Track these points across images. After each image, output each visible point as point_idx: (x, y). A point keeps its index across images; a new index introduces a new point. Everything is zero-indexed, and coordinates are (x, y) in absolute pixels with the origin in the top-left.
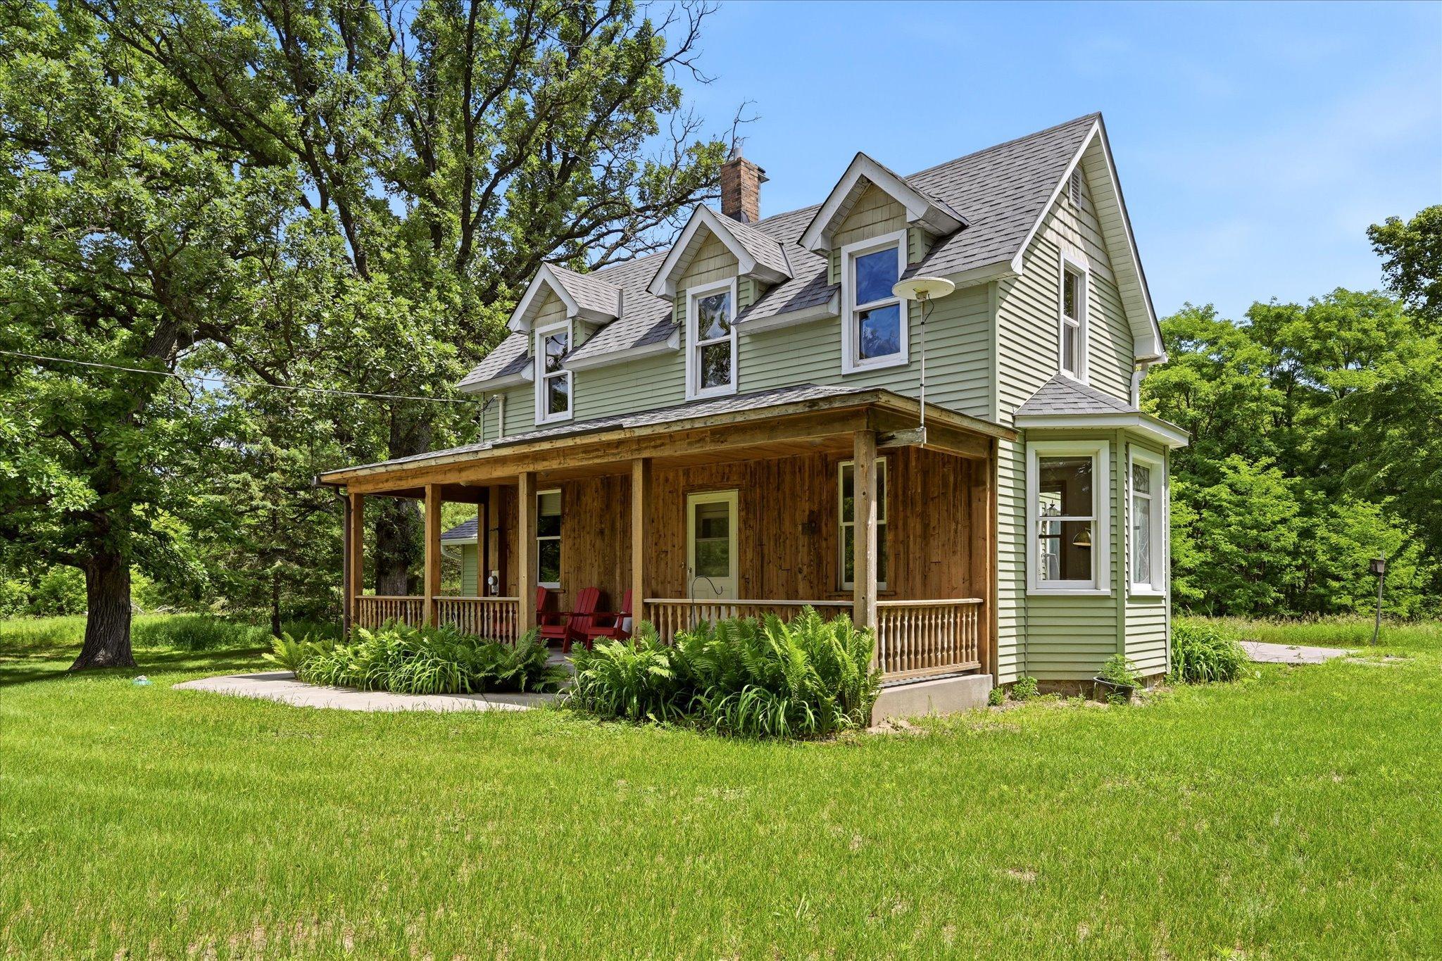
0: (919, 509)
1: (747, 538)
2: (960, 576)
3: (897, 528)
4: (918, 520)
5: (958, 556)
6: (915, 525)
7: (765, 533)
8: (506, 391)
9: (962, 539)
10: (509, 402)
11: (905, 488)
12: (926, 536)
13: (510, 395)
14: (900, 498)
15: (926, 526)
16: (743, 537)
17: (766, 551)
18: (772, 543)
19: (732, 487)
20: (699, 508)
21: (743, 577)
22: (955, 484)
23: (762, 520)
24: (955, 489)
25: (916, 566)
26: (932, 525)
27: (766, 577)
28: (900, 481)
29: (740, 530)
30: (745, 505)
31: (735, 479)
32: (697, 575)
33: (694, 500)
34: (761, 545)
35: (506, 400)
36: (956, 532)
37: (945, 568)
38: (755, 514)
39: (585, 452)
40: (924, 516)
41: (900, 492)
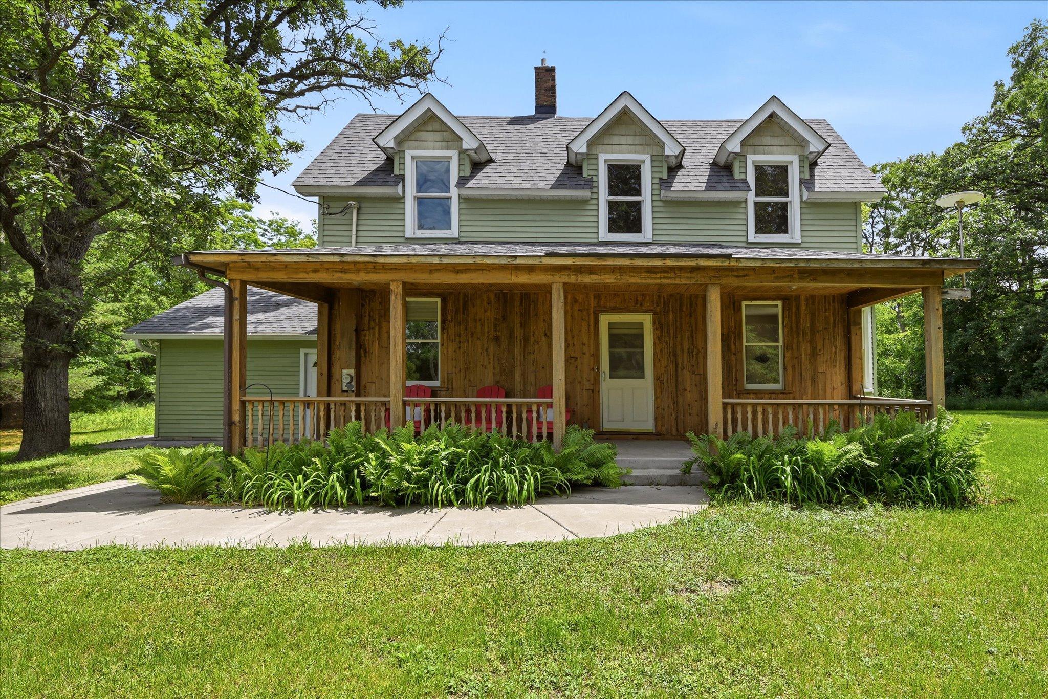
0: (808, 337)
1: (661, 351)
2: (839, 381)
3: (792, 349)
4: (808, 344)
5: (837, 370)
6: (805, 348)
7: (679, 348)
8: (360, 199)
9: (841, 358)
10: (363, 211)
11: (798, 323)
12: (814, 355)
13: (364, 205)
14: (794, 329)
15: (814, 349)
16: (658, 350)
17: (680, 361)
18: (686, 354)
19: (646, 311)
20: (611, 325)
21: (658, 379)
22: (834, 323)
23: (675, 337)
24: (834, 326)
25: (807, 374)
26: (819, 348)
27: (680, 380)
28: (794, 318)
29: (655, 344)
30: (659, 326)
31: (647, 305)
32: (611, 377)
33: (605, 319)
34: (675, 355)
35: (359, 209)
36: (835, 353)
37: (828, 376)
38: (669, 333)
39: (647, 272)
40: (812, 342)
41: (794, 326)
